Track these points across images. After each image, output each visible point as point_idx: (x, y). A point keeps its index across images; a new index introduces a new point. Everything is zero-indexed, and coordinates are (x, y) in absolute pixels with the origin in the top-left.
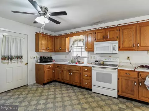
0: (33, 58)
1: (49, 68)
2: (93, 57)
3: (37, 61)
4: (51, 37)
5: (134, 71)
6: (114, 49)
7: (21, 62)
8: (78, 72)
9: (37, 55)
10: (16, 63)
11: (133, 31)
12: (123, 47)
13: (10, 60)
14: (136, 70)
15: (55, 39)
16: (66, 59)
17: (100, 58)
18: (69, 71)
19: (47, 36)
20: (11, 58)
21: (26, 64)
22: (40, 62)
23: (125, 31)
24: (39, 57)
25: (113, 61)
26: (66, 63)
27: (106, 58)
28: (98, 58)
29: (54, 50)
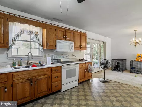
6: (72, 48)
17: (56, 56)
25: (66, 58)
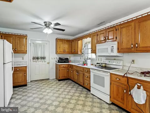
0: (54, 58)
1: (64, 67)
2: (100, 59)
3: (56, 61)
4: (68, 41)
5: (124, 76)
6: (112, 51)
7: (45, 62)
8: (82, 73)
9: (57, 57)
10: (41, 62)
11: (132, 29)
12: (122, 49)
13: (37, 59)
14: (126, 75)
15: (71, 42)
16: (81, 60)
18: (77, 71)
19: (64, 41)
20: (38, 58)
21: (48, 63)
22: (58, 62)
23: (124, 30)
24: (58, 58)
26: (76, 64)
27: (109, 60)
28: (103, 61)
29: (71, 52)
